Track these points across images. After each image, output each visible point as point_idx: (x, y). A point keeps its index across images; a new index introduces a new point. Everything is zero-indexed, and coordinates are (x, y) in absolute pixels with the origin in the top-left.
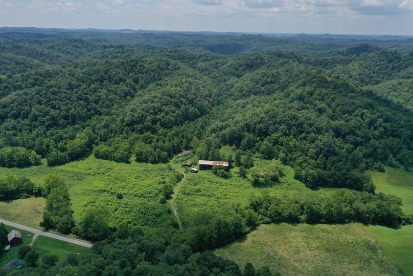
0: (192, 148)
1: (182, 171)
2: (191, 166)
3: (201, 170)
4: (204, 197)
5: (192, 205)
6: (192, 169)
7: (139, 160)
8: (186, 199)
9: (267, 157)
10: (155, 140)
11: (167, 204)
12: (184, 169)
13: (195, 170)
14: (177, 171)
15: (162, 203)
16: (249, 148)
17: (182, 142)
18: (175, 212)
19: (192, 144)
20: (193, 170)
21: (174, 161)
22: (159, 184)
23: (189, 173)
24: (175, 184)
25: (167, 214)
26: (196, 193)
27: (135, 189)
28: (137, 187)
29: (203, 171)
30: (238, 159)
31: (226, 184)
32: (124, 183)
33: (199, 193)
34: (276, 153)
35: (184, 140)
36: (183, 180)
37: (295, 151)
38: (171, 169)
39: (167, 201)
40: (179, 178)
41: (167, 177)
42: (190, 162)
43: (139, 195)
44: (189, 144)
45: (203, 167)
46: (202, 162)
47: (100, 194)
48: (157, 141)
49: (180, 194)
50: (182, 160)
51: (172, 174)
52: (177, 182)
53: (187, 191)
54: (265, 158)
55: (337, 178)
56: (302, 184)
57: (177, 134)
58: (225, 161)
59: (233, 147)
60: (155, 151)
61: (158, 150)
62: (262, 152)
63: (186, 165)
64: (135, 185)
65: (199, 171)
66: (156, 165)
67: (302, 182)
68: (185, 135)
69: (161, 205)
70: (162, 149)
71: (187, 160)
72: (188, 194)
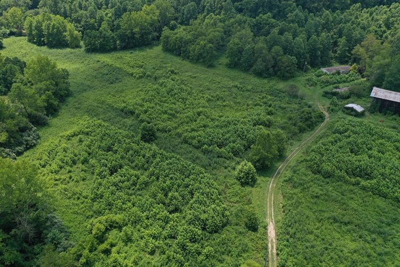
0: (356, 60)
1: (322, 106)
2: (348, 97)
3: (372, 113)
4: (380, 202)
5: (335, 220)
6: (350, 105)
7: (233, 65)
8: (317, 190)
10: (276, 31)
11: (254, 190)
12: (327, 102)
13: (359, 108)
14: (310, 103)
15: (243, 184)
17: (335, 44)
18: (272, 232)
19: (359, 50)
20: (352, 109)
21: (308, 80)
22: (255, 125)
24: (295, 134)
25: (241, 229)
26: (353, 180)
27: (194, 125)
28: (201, 121)
29: (379, 117)
32: (179, 106)
33: (364, 183)
35: (343, 40)
36: (321, 129)
38: (296, 96)
39: (260, 179)
40: (310, 122)
41: (280, 113)
42: (346, 89)
43: (195, 142)
44: (350, 51)
46: (379, 93)
47: (119, 118)
48: (281, 33)
49: (302, 169)
50: (327, 82)
51: (296, 106)
52: (302, 130)
53: (327, 167)
57: (326, 27)
60: (270, 49)
61: (277, 48)
63: (335, 94)
64: (199, 114)
65: (367, 113)
66: (266, 81)
68: (345, 31)
69: (238, 187)
70: (287, 50)
71: (339, 83)
72: (328, 175)
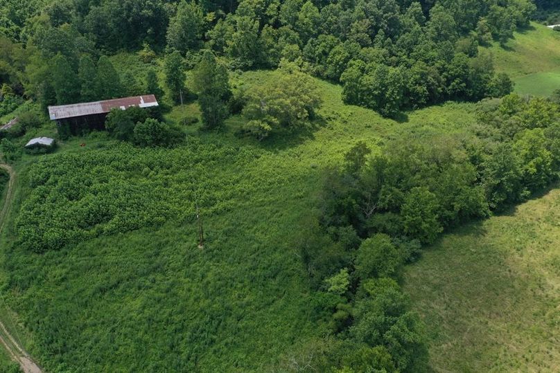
0: (3, 78)
2: (23, 132)
3: (65, 139)
4: (135, 237)
6: (32, 142)
9: (250, 63)
13: (47, 141)
16: (195, 46)
20: (38, 146)
23: (25, 157)
26: (93, 231)
29: (77, 142)
30: (175, 80)
31: (184, 164)
33: (107, 227)
34: (272, 46)
36: (11, 191)
37: (316, 36)
45: (72, 127)
49: (20, 258)
53: (52, 235)
54: (246, 68)
55: (433, 80)
56: (371, 112)
58: (137, 93)
59: (143, 53)
62: (235, 54)
65: (60, 143)
67: (369, 107)
72: (60, 244)
